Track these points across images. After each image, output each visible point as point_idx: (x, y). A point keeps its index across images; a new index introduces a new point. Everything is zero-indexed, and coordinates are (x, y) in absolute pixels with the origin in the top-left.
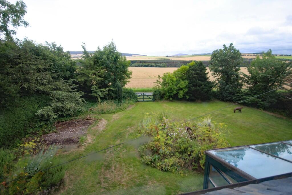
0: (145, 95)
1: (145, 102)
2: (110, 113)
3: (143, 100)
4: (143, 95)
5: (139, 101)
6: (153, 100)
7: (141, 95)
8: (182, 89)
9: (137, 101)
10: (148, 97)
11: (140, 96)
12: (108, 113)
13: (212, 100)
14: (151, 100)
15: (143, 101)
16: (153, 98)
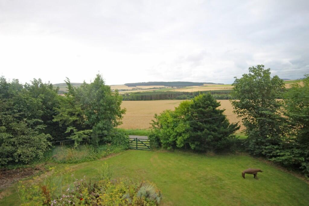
0: (139, 141)
1: (139, 150)
2: (71, 163)
3: (137, 147)
4: (137, 141)
5: (131, 149)
6: (149, 148)
7: (134, 141)
8: (180, 135)
9: (128, 148)
10: (143, 143)
11: (132, 141)
12: (69, 163)
13: (237, 152)
14: (146, 147)
15: (137, 149)
16: (149, 145)
